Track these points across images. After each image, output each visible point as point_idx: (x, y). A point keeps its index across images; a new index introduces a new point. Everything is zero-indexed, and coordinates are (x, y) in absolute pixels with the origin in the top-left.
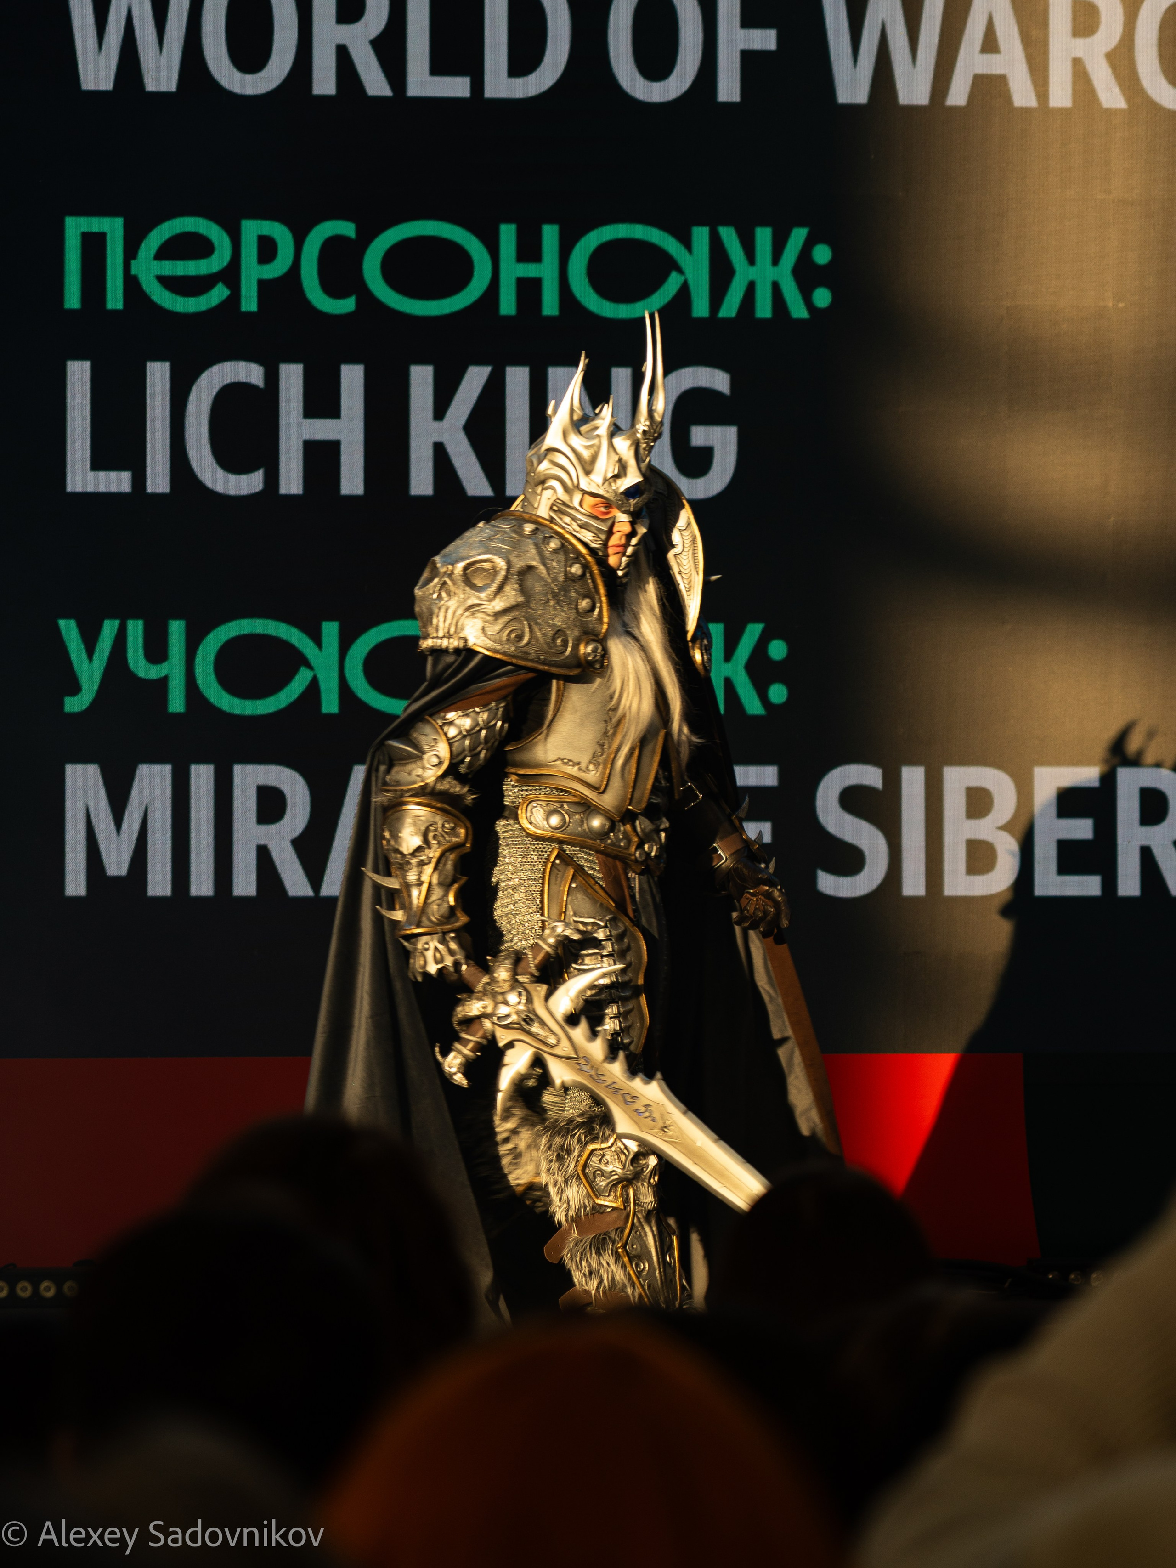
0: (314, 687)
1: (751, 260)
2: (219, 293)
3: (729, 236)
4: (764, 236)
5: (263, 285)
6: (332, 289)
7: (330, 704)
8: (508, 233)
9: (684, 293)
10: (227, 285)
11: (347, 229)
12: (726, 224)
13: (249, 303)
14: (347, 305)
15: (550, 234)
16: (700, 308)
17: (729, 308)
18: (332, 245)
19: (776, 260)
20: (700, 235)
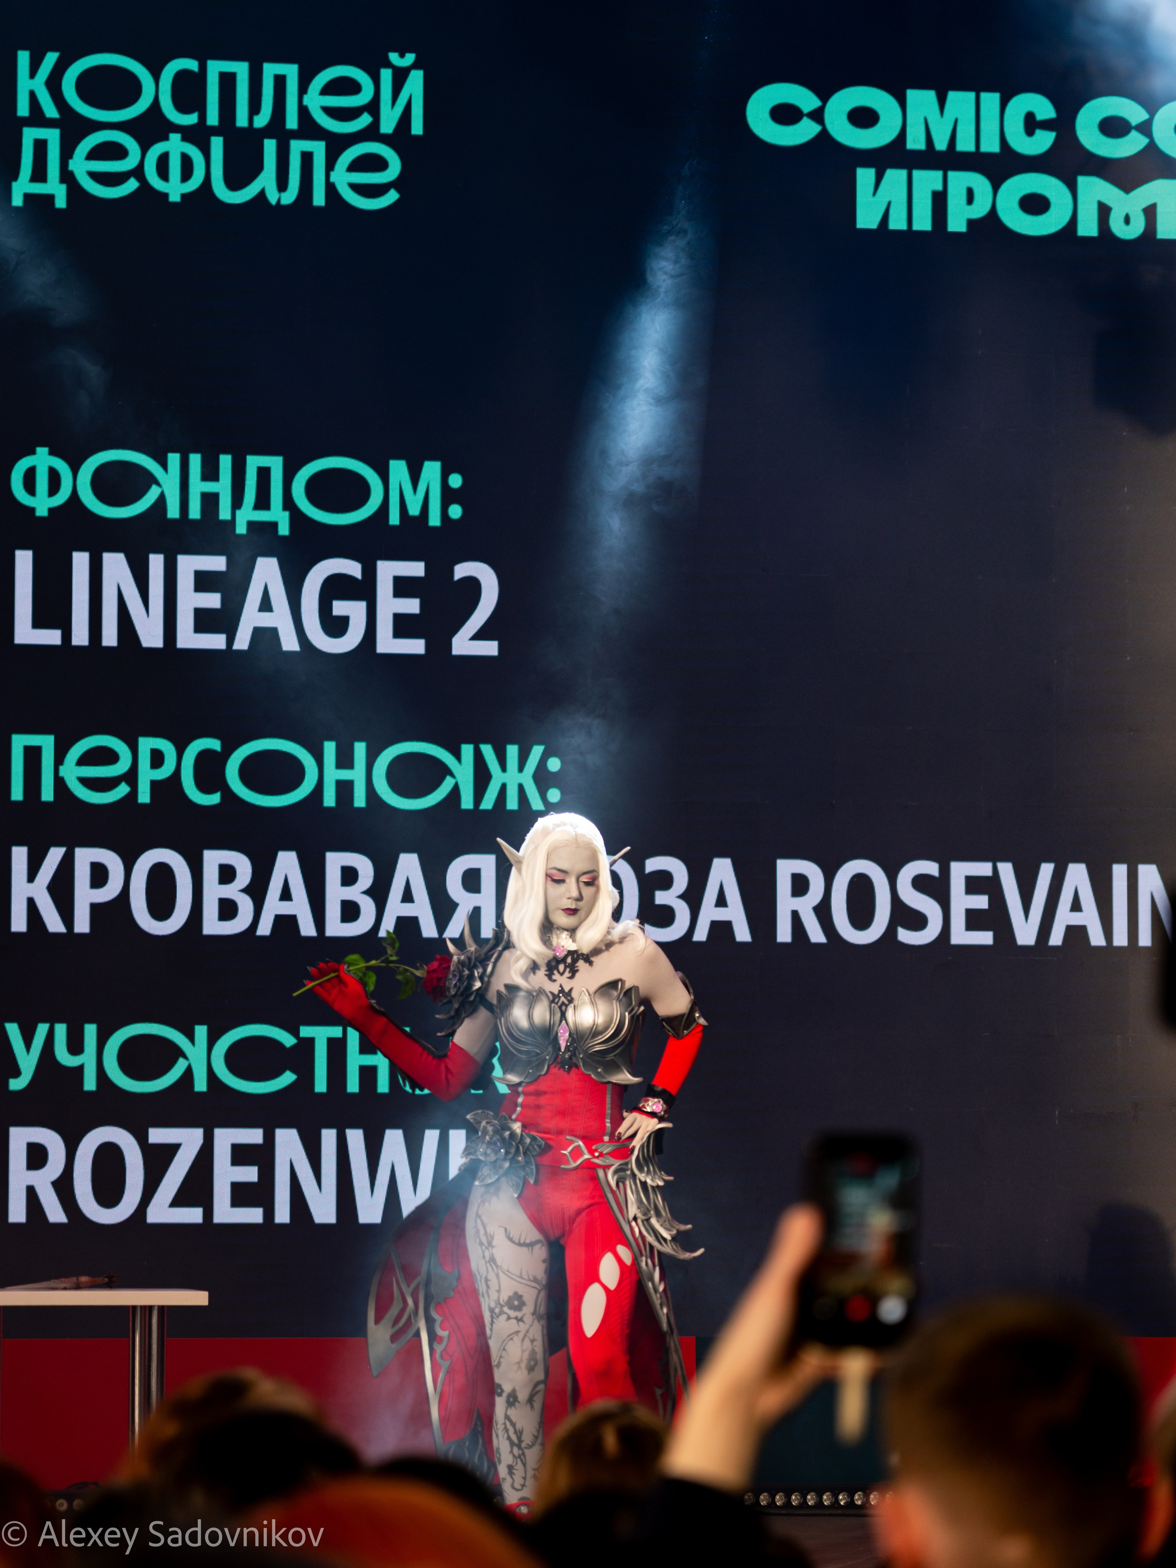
0: (188, 1073)
1: (504, 768)
2: (123, 790)
3: (487, 750)
4: (512, 751)
5: (154, 784)
6: (204, 786)
7: (201, 1085)
8: (330, 748)
9: (455, 792)
10: (128, 784)
11: (215, 744)
12: (486, 742)
13: (144, 796)
14: (215, 799)
15: (360, 749)
16: (467, 802)
17: (488, 803)
18: (203, 757)
19: (521, 768)
20: (467, 750)
